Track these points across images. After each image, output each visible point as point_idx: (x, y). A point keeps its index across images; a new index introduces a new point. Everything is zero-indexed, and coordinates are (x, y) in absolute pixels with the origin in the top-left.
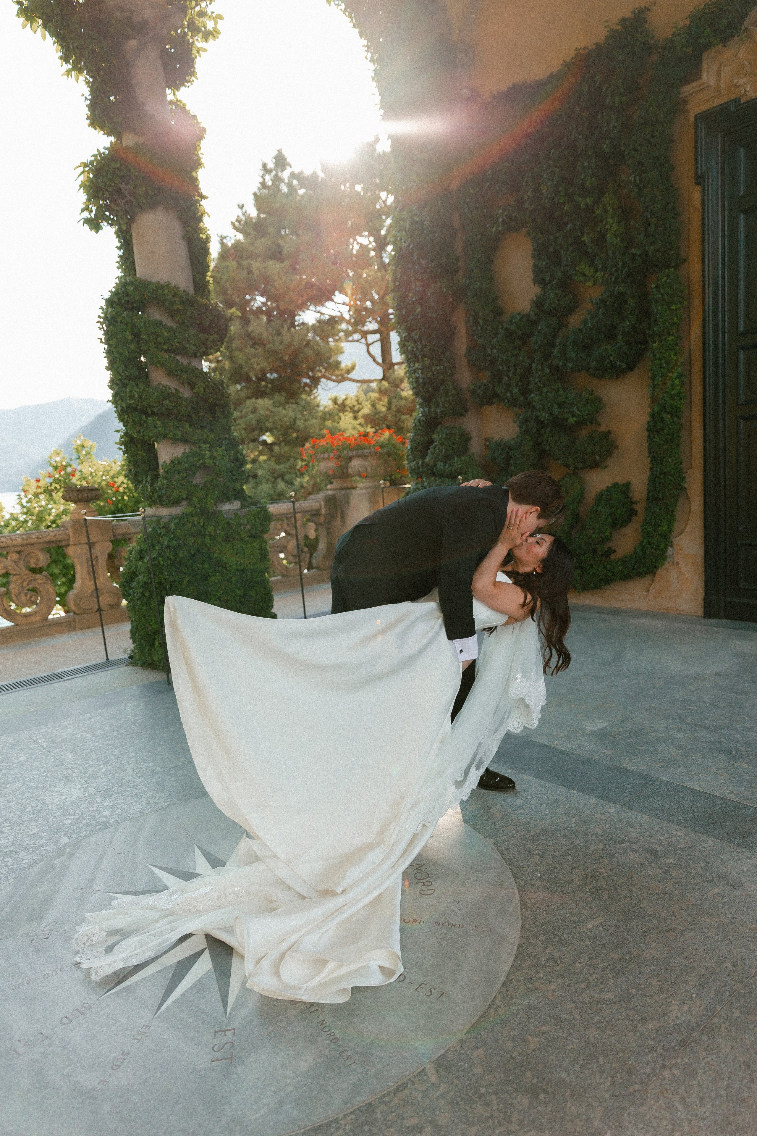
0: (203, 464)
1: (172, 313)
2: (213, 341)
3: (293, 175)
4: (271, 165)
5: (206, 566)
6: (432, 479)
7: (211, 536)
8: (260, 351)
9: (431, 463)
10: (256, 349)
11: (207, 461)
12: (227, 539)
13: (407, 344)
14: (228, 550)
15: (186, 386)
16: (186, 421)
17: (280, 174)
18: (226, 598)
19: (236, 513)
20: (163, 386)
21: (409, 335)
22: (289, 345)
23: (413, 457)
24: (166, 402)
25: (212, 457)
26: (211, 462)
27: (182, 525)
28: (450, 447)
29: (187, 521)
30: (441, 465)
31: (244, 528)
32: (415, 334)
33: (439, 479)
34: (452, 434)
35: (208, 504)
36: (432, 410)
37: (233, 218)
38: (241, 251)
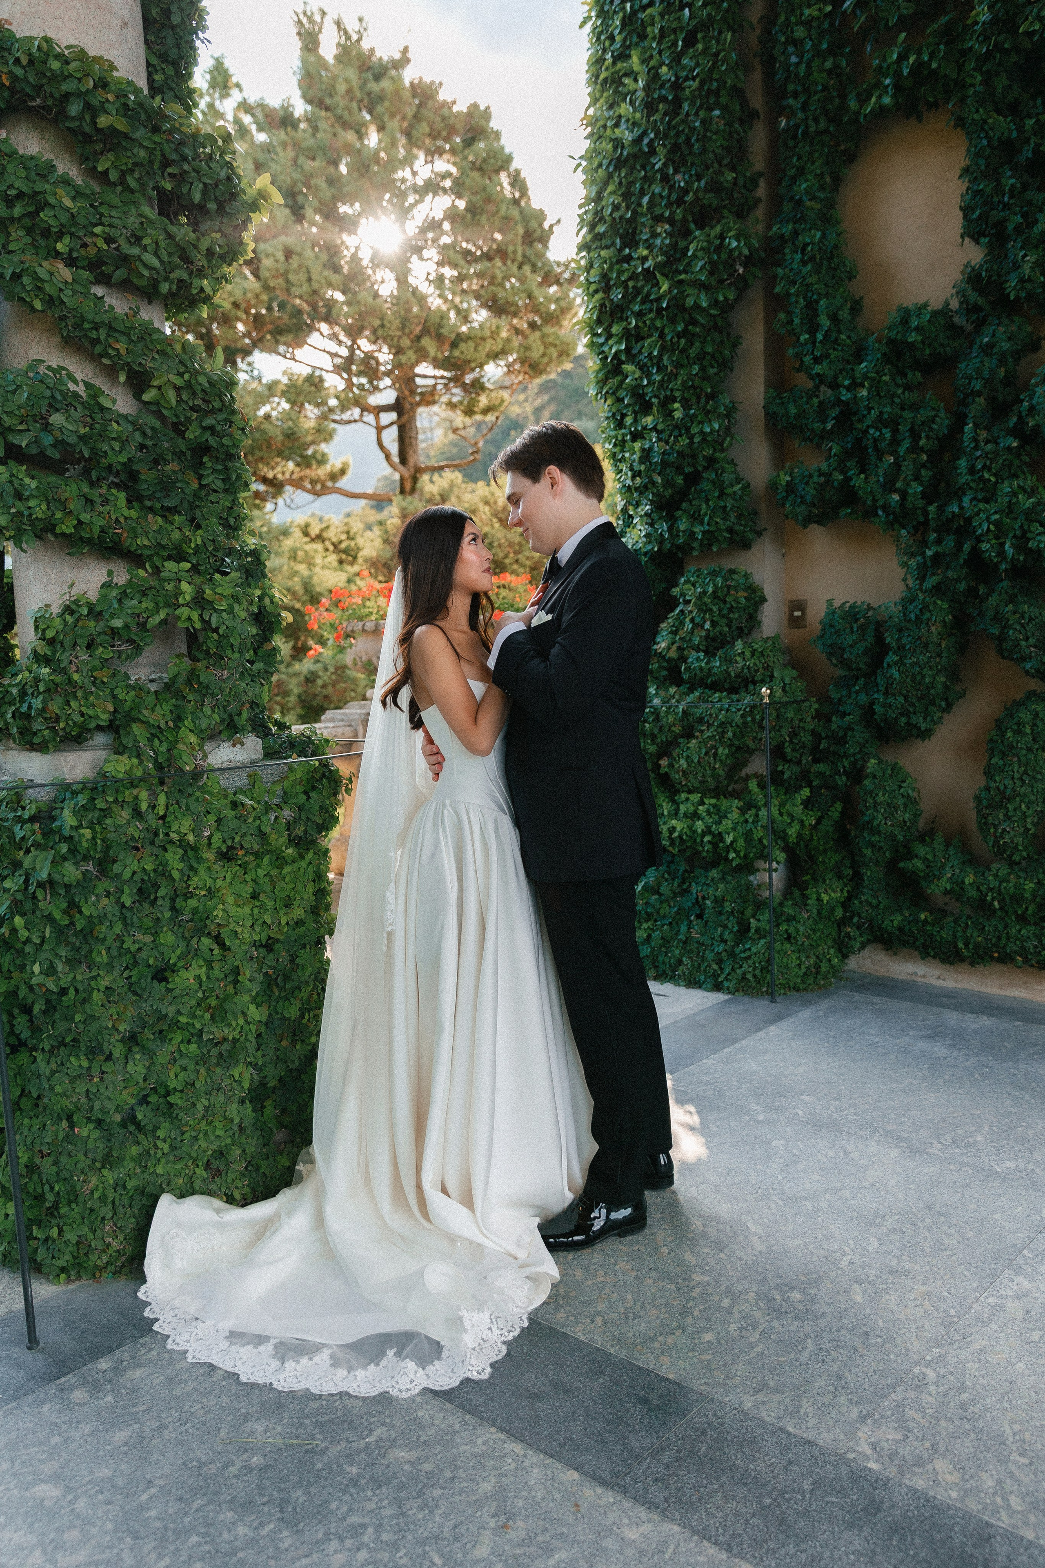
0: (170, 621)
3: (245, 107)
6: (672, 690)
9: (673, 654)
11: (183, 612)
12: (226, 856)
13: (629, 368)
14: (231, 885)
15: (122, 378)
18: (219, 1035)
20: (49, 368)
21: (628, 349)
24: (57, 419)
26: (195, 616)
27: (97, 814)
28: (722, 616)
29: (116, 801)
30: (698, 659)
31: (276, 818)
32: (650, 346)
33: (691, 691)
34: (729, 587)
35: (180, 746)
36: (682, 528)
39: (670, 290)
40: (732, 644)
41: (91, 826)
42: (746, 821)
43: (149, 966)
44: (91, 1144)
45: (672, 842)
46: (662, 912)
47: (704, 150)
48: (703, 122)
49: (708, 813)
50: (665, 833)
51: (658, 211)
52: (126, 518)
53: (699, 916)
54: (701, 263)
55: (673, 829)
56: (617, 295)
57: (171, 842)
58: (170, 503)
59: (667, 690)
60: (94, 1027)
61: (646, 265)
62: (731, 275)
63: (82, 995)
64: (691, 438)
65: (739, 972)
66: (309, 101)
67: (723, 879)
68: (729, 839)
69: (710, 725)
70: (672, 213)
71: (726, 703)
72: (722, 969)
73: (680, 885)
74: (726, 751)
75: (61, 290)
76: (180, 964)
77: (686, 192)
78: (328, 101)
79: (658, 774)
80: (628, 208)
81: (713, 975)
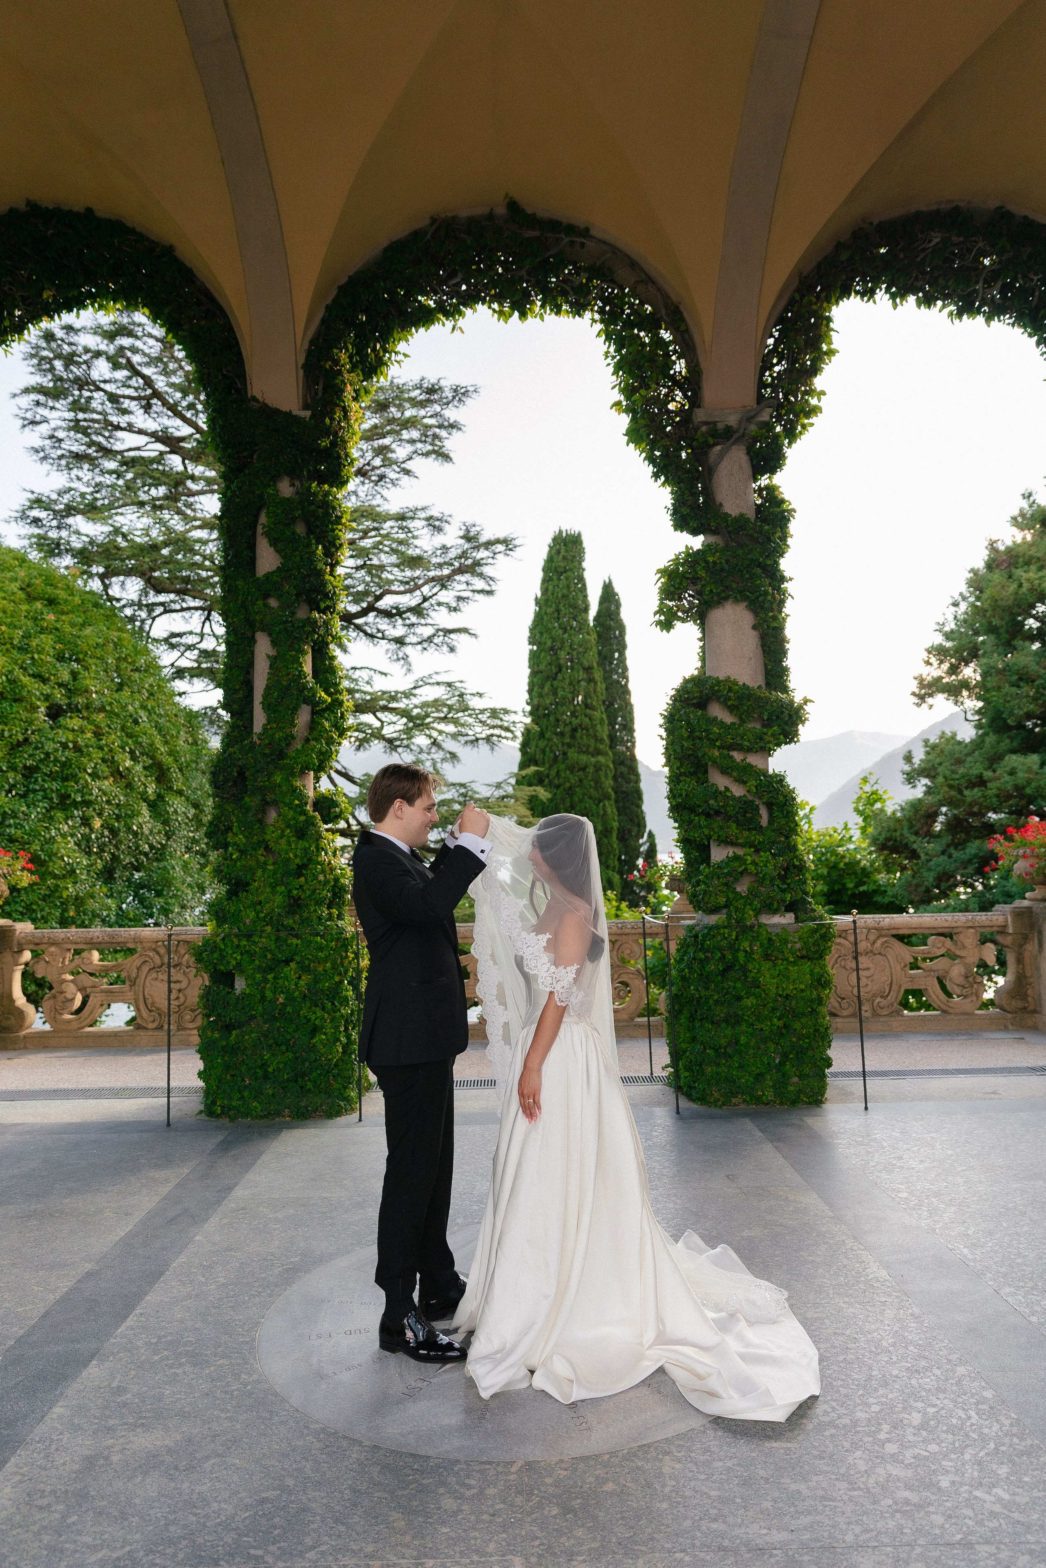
0: (746, 869)
1: (731, 709)
2: (773, 735)
5: (739, 985)
7: (746, 951)
11: (749, 867)
16: (733, 821)
18: (760, 1027)
19: (783, 927)
25: (754, 863)
26: (754, 867)
27: (712, 936)
29: (718, 933)
31: (792, 946)
35: (746, 915)
37: (1016, 512)
38: (1017, 556)
41: (710, 940)
43: (734, 995)
52: (736, 832)
57: (740, 949)
58: (753, 826)
60: (713, 1013)
63: (708, 1001)
76: (745, 996)
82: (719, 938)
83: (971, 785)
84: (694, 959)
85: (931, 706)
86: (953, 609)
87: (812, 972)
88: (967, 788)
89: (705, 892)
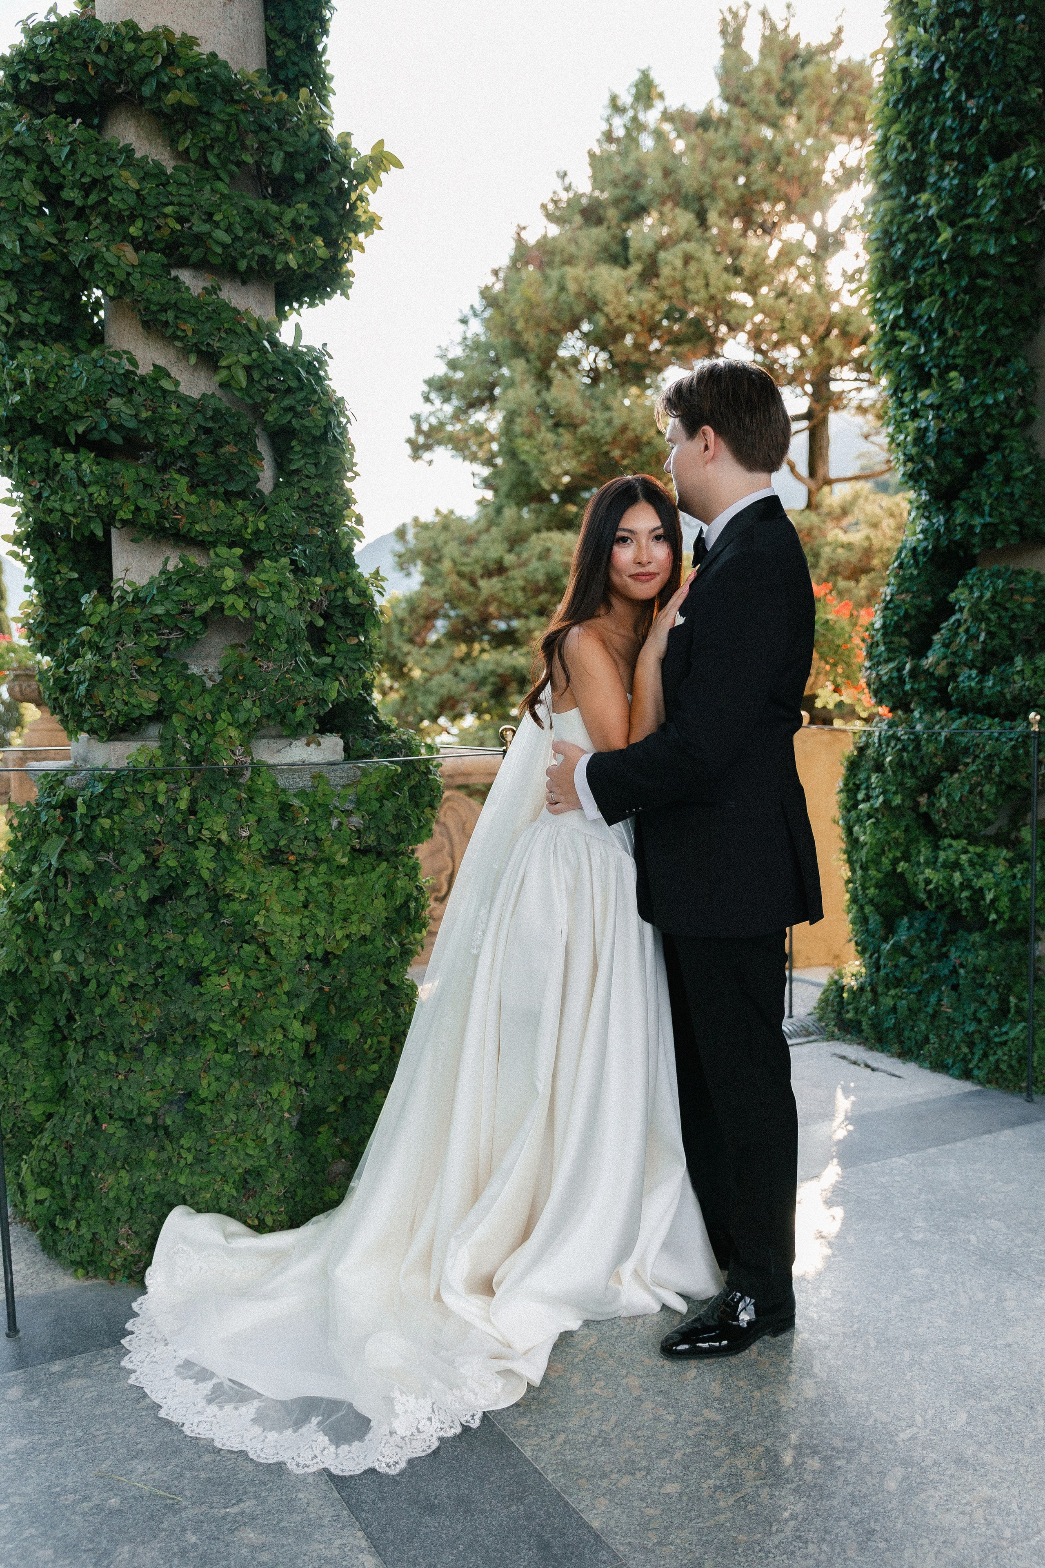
0: (218, 608)
3: (667, 116)
4: (626, 98)
5: (197, 940)
6: (939, 715)
7: (217, 843)
8: (567, 437)
9: (941, 671)
10: (558, 434)
11: (229, 600)
12: (273, 857)
13: (902, 335)
14: (280, 889)
15: (193, 360)
16: (180, 471)
17: (641, 116)
18: (253, 1049)
19: (318, 773)
21: (908, 312)
22: (624, 429)
23: (889, 650)
24: (115, 403)
25: (242, 589)
26: (240, 604)
27: (116, 804)
28: (1004, 626)
29: (135, 792)
30: (969, 678)
31: (340, 824)
32: (928, 309)
33: (961, 715)
34: (1013, 591)
35: (219, 740)
36: (958, 521)
37: (546, 199)
38: (552, 253)
39: (954, 238)
40: (1009, 660)
41: (109, 815)
42: (1014, 877)
43: (180, 968)
44: (114, 1142)
45: (929, 893)
46: (913, 977)
47: (1005, 66)
48: (1003, 32)
49: (972, 863)
50: (922, 885)
51: (946, 148)
52: (187, 504)
53: (955, 987)
54: (993, 202)
55: (928, 882)
56: (898, 250)
57: (200, 839)
58: (233, 487)
59: (933, 715)
60: (118, 1022)
61: (930, 213)
62: (1031, 214)
63: (104, 990)
64: (971, 412)
65: (992, 1059)
66: (727, 100)
67: (988, 946)
68: (989, 896)
69: (976, 757)
70: (963, 147)
71: (996, 730)
72: (973, 1054)
73: (939, 947)
74: (994, 790)
75: (128, 274)
76: (214, 968)
77: (978, 118)
78: (744, 97)
79: (919, 815)
80: (914, 148)
81: (964, 1060)
82: (140, 807)
83: (488, 574)
84: (62, 872)
85: (430, 463)
86: (462, 327)
87: (390, 892)
88: (482, 576)
89: (98, 676)
